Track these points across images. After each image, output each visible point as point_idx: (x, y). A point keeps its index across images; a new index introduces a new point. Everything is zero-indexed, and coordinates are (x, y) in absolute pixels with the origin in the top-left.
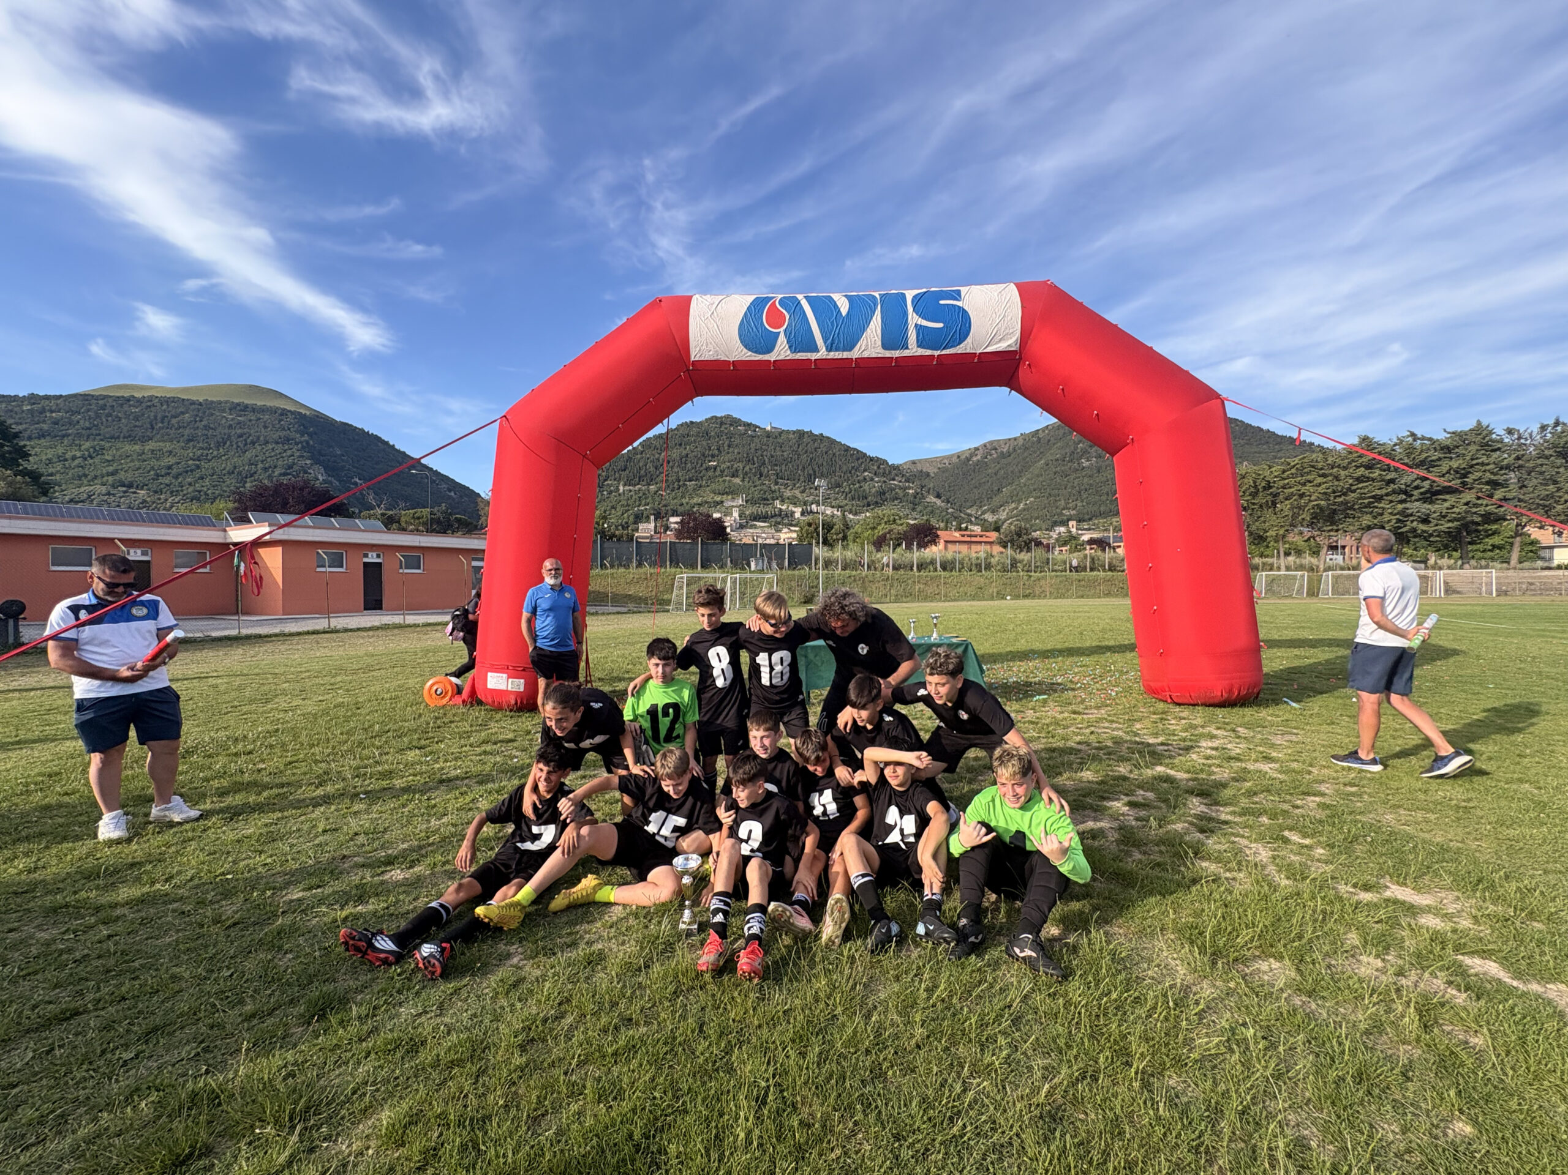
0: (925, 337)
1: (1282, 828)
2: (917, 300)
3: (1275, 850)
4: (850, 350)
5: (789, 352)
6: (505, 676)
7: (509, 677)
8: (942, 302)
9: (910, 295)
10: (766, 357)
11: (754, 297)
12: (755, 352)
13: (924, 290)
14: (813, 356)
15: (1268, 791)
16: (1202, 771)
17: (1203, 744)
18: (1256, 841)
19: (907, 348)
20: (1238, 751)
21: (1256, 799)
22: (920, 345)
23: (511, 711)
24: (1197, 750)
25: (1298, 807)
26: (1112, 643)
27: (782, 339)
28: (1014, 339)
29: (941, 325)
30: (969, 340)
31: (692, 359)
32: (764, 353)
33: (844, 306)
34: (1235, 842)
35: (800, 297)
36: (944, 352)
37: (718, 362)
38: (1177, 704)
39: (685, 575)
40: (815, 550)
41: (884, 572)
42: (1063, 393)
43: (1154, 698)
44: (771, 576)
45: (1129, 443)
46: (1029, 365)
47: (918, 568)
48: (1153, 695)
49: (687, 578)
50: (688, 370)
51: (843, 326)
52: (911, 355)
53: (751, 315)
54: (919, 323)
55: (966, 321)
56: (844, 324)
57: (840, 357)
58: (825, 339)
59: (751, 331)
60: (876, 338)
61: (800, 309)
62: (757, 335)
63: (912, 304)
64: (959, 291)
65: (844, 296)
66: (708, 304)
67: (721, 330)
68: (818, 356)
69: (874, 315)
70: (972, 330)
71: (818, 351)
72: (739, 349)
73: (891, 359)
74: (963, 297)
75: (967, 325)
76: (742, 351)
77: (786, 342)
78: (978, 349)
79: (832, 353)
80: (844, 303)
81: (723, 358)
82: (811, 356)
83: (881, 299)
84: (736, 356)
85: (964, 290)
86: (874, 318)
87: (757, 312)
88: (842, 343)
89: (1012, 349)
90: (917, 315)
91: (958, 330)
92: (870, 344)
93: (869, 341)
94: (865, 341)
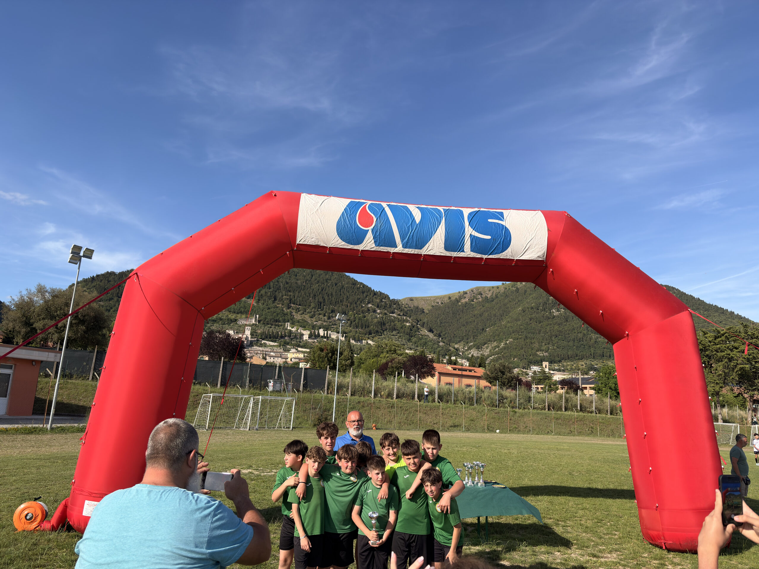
0: (476, 244)
2: (472, 216)
4: (421, 249)
5: (374, 245)
8: (490, 220)
9: (466, 212)
10: (356, 247)
11: (349, 201)
12: (348, 243)
13: (476, 209)
14: (392, 250)
19: (463, 251)
22: (473, 249)
27: (370, 236)
28: (543, 252)
29: (489, 237)
30: (509, 249)
31: (298, 242)
33: (417, 216)
35: (384, 205)
37: (317, 247)
38: (669, 550)
39: (212, 395)
40: (329, 375)
41: (389, 400)
42: (577, 295)
43: (651, 544)
44: (291, 398)
45: (625, 337)
46: (552, 271)
47: (418, 398)
48: (651, 542)
49: (213, 397)
50: (293, 250)
51: (416, 231)
52: (466, 256)
53: (347, 215)
54: (473, 234)
55: (508, 236)
56: (417, 229)
57: (412, 252)
58: (402, 239)
59: (347, 227)
60: (441, 241)
61: (385, 214)
62: (350, 231)
63: (468, 219)
64: (502, 213)
65: (417, 207)
66: (314, 202)
67: (323, 224)
68: (396, 250)
69: (440, 224)
70: (511, 243)
71: (396, 247)
72: (336, 240)
73: (450, 257)
74: (505, 218)
75: (508, 239)
76: (338, 241)
77: (372, 238)
78: (516, 256)
79: (407, 249)
80: (418, 213)
81: (322, 244)
82: (391, 250)
83: (444, 213)
84: (332, 244)
85: (506, 212)
86: (440, 227)
87: (352, 212)
88: (415, 242)
89: (540, 259)
90: (472, 228)
91: (501, 242)
92: (435, 246)
93: (435, 243)
94: (432, 243)
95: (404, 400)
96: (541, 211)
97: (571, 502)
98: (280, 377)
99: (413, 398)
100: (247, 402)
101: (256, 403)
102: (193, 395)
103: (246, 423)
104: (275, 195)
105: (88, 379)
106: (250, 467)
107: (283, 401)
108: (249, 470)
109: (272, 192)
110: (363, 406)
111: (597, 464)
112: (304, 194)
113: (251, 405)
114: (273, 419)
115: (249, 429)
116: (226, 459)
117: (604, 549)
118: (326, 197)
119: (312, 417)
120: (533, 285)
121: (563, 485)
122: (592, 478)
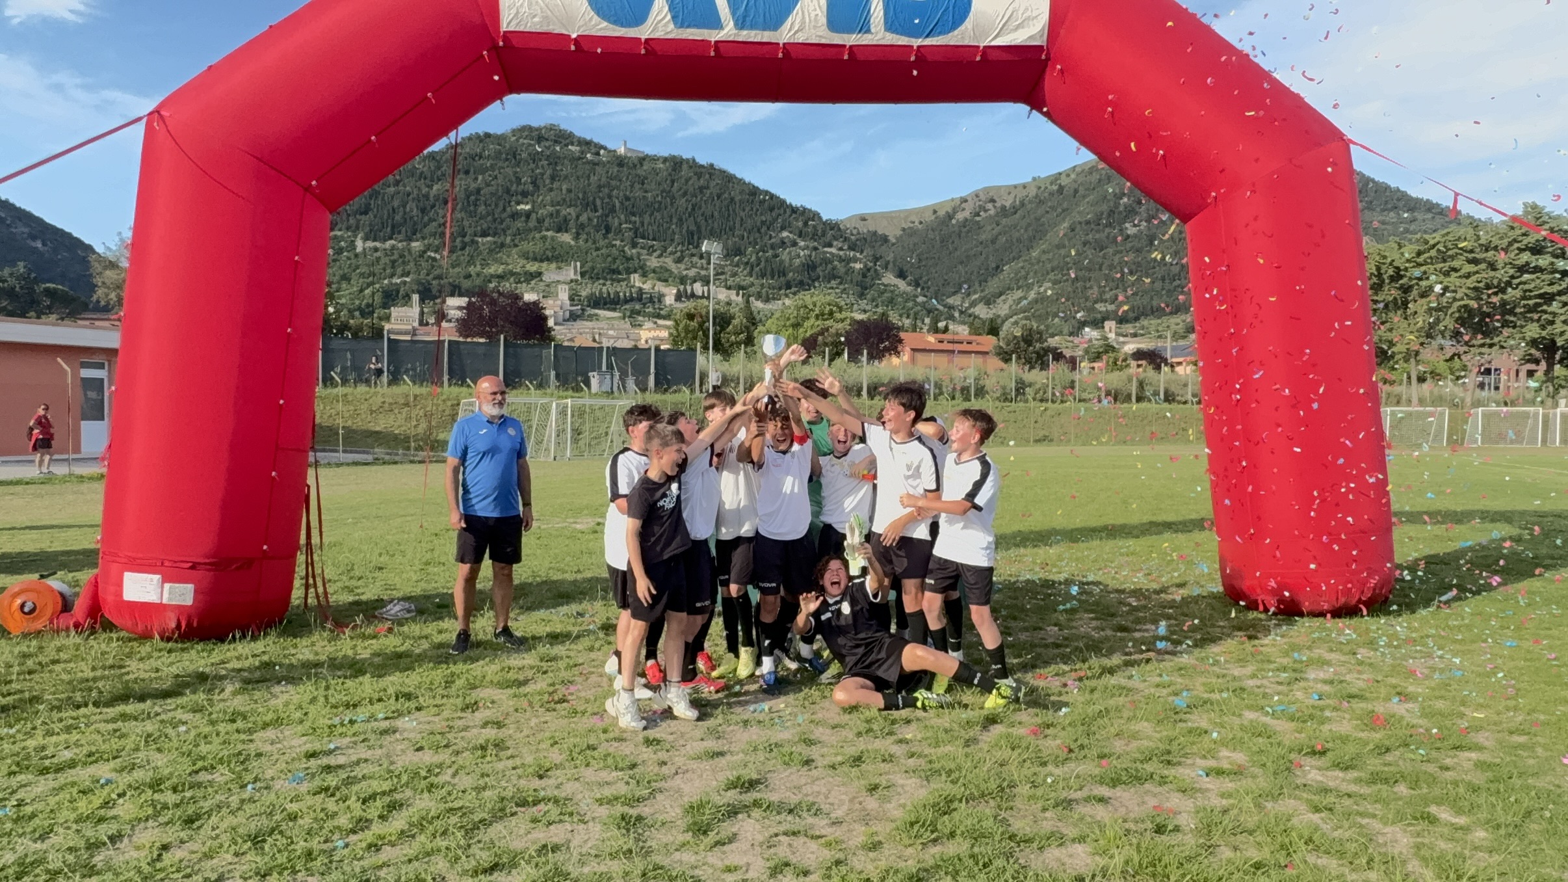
0: (897, 14)
1: (1426, 801)
3: (1418, 835)
4: (776, 29)
5: (671, 26)
6: (156, 578)
7: (165, 580)
10: (631, 33)
12: (615, 23)
14: (714, 36)
15: (1407, 745)
16: (1311, 717)
17: (1311, 674)
18: (1393, 823)
19: (868, 31)
20: (1361, 684)
21: (1389, 758)
22: (890, 26)
23: (169, 640)
24: (1302, 684)
25: (1447, 769)
26: (1171, 518)
28: (1039, 27)
30: (968, 24)
31: (504, 27)
32: (629, 25)
34: (1361, 826)
36: (929, 42)
37: (548, 36)
40: (700, 359)
42: (1113, 120)
45: (1210, 204)
46: (1062, 71)
50: (496, 47)
52: (875, 43)
57: (758, 39)
58: (733, 8)
60: (818, 12)
68: (722, 35)
70: (972, 7)
71: (722, 28)
72: (587, 17)
73: (842, 48)
75: (966, 0)
76: (591, 19)
77: (667, 8)
78: (983, 39)
79: (745, 32)
81: (557, 29)
84: (580, 28)
88: (761, 15)
89: (1035, 43)
91: (951, 8)
92: (807, 21)
93: (806, 16)
94: (799, 17)
98: (610, 367)
107: (612, 406)
113: (553, 416)
115: (555, 459)
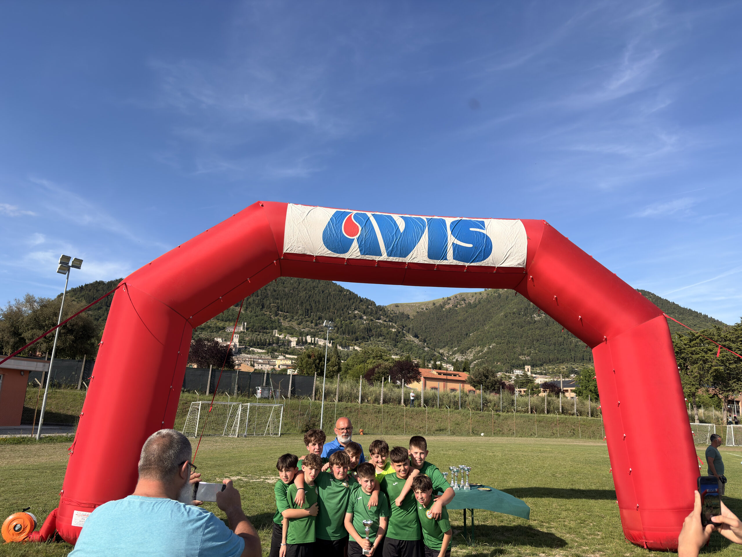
0: (459, 253)
2: (454, 225)
4: (405, 257)
5: (359, 254)
8: (471, 229)
9: (449, 221)
10: (341, 256)
11: (335, 210)
12: (334, 251)
13: (458, 219)
19: (446, 259)
22: (456, 257)
27: (355, 245)
28: (523, 260)
29: (471, 246)
30: (490, 257)
31: (285, 251)
32: (341, 253)
33: (401, 225)
35: (369, 214)
36: (472, 264)
37: (304, 255)
38: (650, 549)
39: (200, 402)
40: (316, 382)
41: (376, 405)
42: (557, 301)
43: (633, 543)
44: (278, 405)
45: (604, 341)
46: (532, 278)
47: (405, 402)
48: (632, 541)
49: (201, 404)
50: (280, 259)
51: (400, 239)
52: (448, 264)
53: (333, 224)
54: (455, 242)
55: (489, 244)
56: (401, 238)
57: (397, 261)
58: (387, 248)
59: (333, 236)
60: (424, 250)
61: (370, 224)
62: (336, 240)
63: (450, 228)
64: (483, 222)
65: (401, 217)
66: (301, 212)
67: (309, 233)
68: (381, 258)
69: (423, 233)
70: (492, 251)
71: (381, 255)
72: (322, 248)
73: (434, 265)
74: (486, 227)
75: (490, 247)
76: (324, 250)
77: (358, 246)
78: (497, 264)
79: (392, 258)
80: (402, 223)
81: (309, 253)
82: (376, 258)
83: (427, 222)
84: (318, 253)
85: (486, 221)
86: (423, 236)
87: (337, 222)
88: (399, 251)
89: (521, 267)
90: (454, 237)
91: (483, 250)
92: (419, 254)
93: (419, 252)
94: (416, 252)
95: (391, 405)
96: (521, 220)
97: (555, 503)
98: (268, 383)
99: (400, 403)
100: (236, 409)
101: (244, 410)
102: (182, 402)
103: (234, 431)
104: (262, 206)
105: (77, 388)
106: (239, 474)
107: (271, 407)
108: (238, 477)
109: (259, 202)
110: (350, 412)
111: (579, 466)
112: (291, 204)
113: (239, 412)
114: (262, 425)
115: (238, 436)
116: (215, 466)
117: (587, 550)
118: (312, 207)
119: (300, 424)
120: (514, 291)
121: (546, 486)
122: (575, 479)
